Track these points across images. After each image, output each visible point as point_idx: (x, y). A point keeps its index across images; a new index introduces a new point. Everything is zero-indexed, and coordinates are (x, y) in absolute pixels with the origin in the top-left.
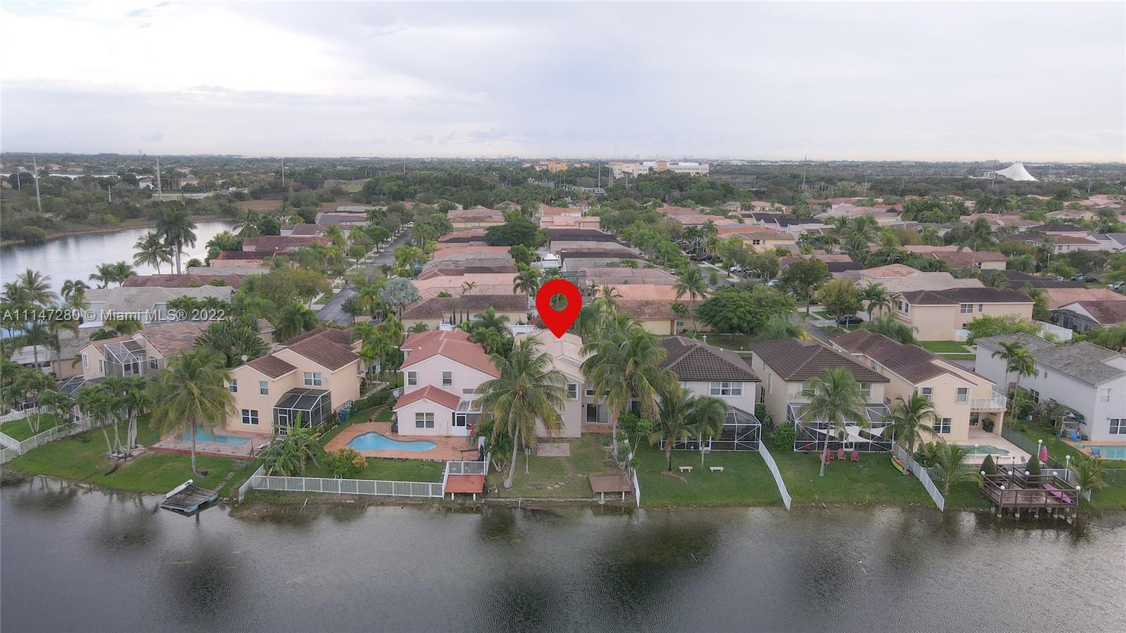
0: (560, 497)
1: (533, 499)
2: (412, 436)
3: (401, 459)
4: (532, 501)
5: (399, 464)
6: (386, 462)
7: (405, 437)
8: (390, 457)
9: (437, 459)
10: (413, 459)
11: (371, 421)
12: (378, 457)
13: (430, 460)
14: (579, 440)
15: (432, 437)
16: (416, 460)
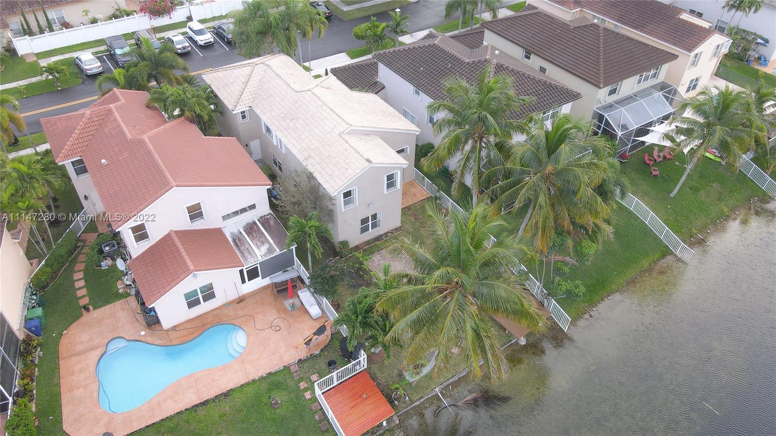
1: (451, 381)
2: (187, 322)
3: (221, 395)
4: (451, 384)
5: (226, 406)
6: (202, 412)
7: (177, 329)
8: (202, 401)
9: (276, 368)
10: (239, 385)
11: (87, 310)
12: (183, 409)
13: (266, 374)
14: (403, 231)
15: (218, 311)
16: (244, 384)
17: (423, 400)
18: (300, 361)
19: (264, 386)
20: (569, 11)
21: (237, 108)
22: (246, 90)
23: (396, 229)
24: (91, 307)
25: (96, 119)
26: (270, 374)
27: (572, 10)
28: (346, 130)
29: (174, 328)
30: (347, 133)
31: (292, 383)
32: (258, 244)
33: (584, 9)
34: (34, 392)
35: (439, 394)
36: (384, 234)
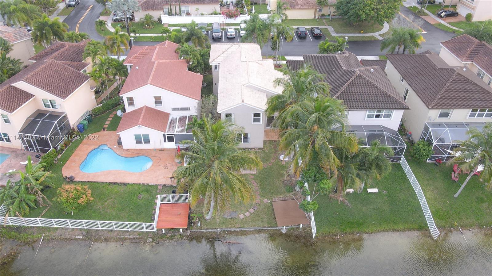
0: (250, 227)
1: (229, 229)
2: (134, 150)
3: (123, 183)
4: (228, 231)
5: (121, 189)
6: (111, 186)
7: (129, 151)
8: (114, 182)
9: (152, 183)
10: (132, 183)
11: (104, 129)
12: (105, 181)
13: (146, 184)
14: (262, 151)
15: (149, 151)
16: (135, 184)
17: (208, 231)
18: (165, 185)
19: (143, 188)
20: (461, 61)
21: (212, 63)
22: (222, 55)
23: (259, 149)
24: (106, 129)
25: (148, 50)
26: (148, 185)
27: (463, 61)
28: (246, 84)
29: (127, 150)
30: (246, 86)
31: (154, 193)
32: (180, 126)
33: (473, 63)
34: (64, 151)
35: (218, 233)
36: (251, 148)
